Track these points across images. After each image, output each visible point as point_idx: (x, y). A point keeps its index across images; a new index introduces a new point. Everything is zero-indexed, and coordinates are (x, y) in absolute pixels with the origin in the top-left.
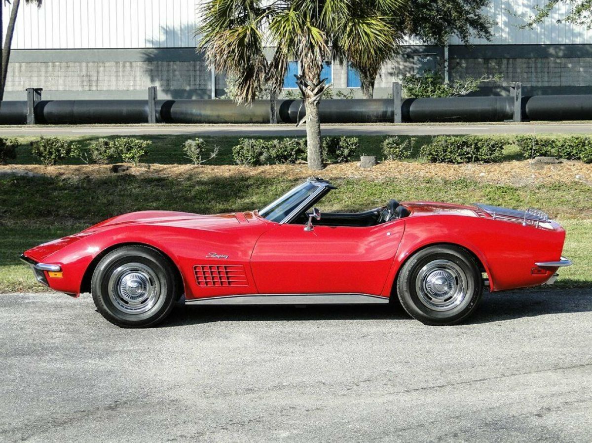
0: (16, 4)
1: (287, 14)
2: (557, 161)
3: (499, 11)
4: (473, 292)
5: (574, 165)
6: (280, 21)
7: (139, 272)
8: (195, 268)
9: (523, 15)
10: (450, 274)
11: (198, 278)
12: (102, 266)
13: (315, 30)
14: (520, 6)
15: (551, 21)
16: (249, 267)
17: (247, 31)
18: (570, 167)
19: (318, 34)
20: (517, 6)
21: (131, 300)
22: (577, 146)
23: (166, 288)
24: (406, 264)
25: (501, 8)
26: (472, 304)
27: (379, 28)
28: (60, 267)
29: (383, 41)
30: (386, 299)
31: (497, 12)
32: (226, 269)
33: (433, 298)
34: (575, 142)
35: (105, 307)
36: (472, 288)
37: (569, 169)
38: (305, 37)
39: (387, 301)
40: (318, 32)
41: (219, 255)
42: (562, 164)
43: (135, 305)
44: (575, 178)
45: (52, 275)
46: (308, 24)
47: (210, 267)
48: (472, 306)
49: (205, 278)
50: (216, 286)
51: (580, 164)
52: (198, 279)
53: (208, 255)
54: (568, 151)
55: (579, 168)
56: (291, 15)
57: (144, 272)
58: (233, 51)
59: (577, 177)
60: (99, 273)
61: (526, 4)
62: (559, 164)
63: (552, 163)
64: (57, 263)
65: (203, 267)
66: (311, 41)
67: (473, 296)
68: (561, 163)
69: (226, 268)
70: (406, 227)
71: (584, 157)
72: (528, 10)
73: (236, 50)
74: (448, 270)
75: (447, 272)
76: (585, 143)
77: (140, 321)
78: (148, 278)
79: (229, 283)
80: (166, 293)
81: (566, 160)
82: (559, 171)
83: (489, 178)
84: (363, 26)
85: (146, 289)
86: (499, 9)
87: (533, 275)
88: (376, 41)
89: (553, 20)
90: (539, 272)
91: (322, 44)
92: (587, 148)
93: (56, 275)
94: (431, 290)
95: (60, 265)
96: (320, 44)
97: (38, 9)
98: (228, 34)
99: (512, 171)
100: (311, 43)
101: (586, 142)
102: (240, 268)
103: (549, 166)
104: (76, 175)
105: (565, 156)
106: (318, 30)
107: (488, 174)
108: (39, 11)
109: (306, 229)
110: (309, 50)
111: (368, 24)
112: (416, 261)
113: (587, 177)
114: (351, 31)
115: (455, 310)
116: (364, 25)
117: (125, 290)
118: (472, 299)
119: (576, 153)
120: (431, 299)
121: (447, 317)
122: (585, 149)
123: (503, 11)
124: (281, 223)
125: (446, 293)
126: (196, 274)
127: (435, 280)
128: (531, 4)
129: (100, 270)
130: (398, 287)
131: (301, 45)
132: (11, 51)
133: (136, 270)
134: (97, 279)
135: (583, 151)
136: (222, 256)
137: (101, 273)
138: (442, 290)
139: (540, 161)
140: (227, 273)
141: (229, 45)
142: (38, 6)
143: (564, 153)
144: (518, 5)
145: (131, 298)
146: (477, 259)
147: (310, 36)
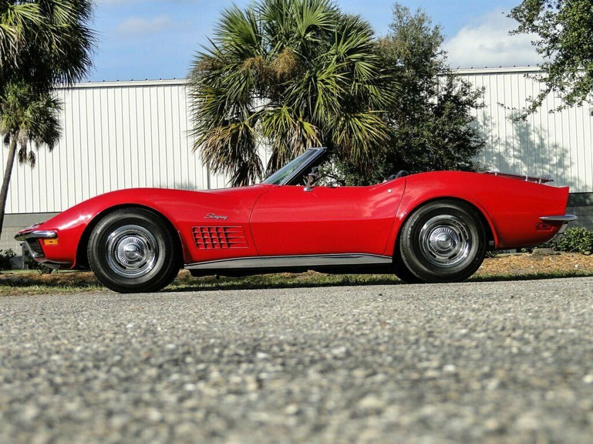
0: (10, 165)
1: (280, 110)
2: (556, 252)
3: (490, 163)
4: (477, 247)
5: (573, 256)
6: (272, 116)
7: (136, 236)
8: (194, 230)
9: (515, 166)
10: (453, 230)
11: (196, 239)
12: (99, 230)
13: (307, 125)
14: (512, 157)
15: (543, 172)
16: (248, 228)
17: (240, 127)
18: (568, 258)
19: (310, 129)
20: (508, 158)
21: (129, 265)
22: (575, 237)
23: (165, 250)
24: (408, 220)
25: (493, 161)
26: (477, 259)
27: (369, 121)
28: (56, 233)
29: (376, 135)
30: (389, 258)
31: (489, 164)
32: (225, 231)
33: (437, 257)
34: (572, 234)
35: (102, 271)
36: (476, 243)
37: (568, 260)
38: (298, 131)
39: (390, 261)
40: (311, 127)
41: (217, 215)
42: (561, 256)
43: (133, 270)
44: (575, 267)
45: (47, 242)
46: (301, 120)
47: (209, 228)
48: (477, 261)
49: (204, 240)
50: (216, 248)
51: (578, 255)
52: (196, 242)
53: (207, 216)
54: (565, 243)
55: (578, 258)
56: (284, 111)
57: (141, 236)
58: (227, 146)
59: (576, 266)
60: (96, 236)
61: (517, 156)
62: (557, 255)
63: (551, 254)
64: (53, 230)
65: (201, 228)
66: (303, 135)
67: (478, 251)
68: (559, 254)
69: (225, 229)
70: (407, 186)
71: (582, 249)
72: (520, 161)
73: (230, 145)
74: (452, 227)
75: (451, 229)
76: (582, 234)
77: (138, 284)
78: (146, 242)
79: (229, 245)
80: (164, 255)
81: (564, 252)
82: (558, 261)
83: (488, 269)
84: (354, 120)
85: (143, 252)
86: (491, 162)
87: (538, 231)
88: (368, 135)
89: (544, 171)
90: (544, 228)
91: (314, 138)
92: (585, 239)
93: (51, 242)
94: (435, 248)
95: (56, 231)
96: (312, 137)
97: (32, 169)
98: (221, 130)
99: (511, 263)
100: (303, 137)
101: (584, 233)
102: (240, 229)
103: (547, 257)
104: (71, 280)
105: (563, 248)
106: (310, 125)
107: (487, 266)
108: (33, 170)
109: (305, 189)
110: (301, 144)
111: (359, 118)
112: (418, 216)
113: (586, 266)
114: (343, 125)
115: (460, 266)
116: (356, 119)
117: (122, 255)
118: (477, 254)
119: (574, 245)
120: (435, 257)
121: (452, 272)
122: (583, 240)
123: (495, 163)
124: (280, 185)
125: (450, 251)
126: (195, 236)
127: (438, 237)
128: (522, 155)
129: (97, 233)
130: (401, 244)
131: (293, 138)
132: (5, 216)
133: (134, 234)
134: (93, 243)
135: (581, 242)
136: (221, 217)
137: (97, 236)
138: (446, 247)
139: (538, 253)
140: (226, 234)
141: (223, 141)
142: (31, 166)
143: (562, 245)
144: (510, 157)
145: (128, 263)
146: (481, 214)
147: (303, 130)
